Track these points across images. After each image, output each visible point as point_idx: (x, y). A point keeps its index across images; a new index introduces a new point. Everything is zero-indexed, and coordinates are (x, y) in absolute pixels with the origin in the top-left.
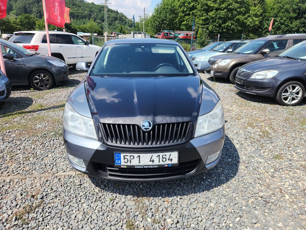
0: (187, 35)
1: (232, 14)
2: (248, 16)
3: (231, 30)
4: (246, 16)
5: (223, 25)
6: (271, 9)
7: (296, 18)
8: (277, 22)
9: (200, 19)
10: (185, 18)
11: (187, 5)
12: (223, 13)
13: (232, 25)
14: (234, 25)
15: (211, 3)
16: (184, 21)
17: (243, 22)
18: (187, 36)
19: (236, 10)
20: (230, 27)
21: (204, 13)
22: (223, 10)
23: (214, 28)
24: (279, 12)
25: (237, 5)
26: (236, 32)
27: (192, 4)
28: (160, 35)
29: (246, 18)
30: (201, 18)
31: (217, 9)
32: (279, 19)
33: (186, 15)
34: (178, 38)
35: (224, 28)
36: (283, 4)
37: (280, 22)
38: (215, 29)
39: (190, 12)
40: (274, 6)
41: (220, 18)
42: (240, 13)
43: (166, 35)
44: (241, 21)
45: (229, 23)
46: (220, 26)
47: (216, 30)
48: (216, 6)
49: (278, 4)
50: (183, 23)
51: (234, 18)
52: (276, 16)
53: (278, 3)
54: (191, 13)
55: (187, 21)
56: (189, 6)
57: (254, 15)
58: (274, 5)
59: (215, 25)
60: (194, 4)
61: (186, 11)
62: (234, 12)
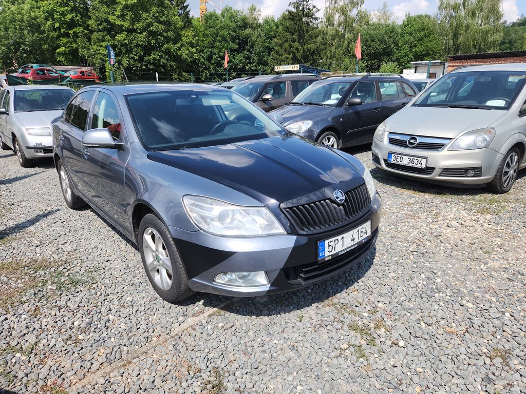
0: (82, 73)
1: (156, 40)
2: (182, 46)
3: (161, 66)
4: (179, 45)
5: (146, 58)
6: (204, 35)
7: (238, 51)
8: (215, 55)
9: (101, 46)
10: (61, 40)
11: (59, 17)
12: (142, 38)
13: (160, 58)
14: (163, 58)
15: (115, 20)
16: (59, 47)
17: (177, 54)
18: (84, 75)
19: (161, 35)
20: (159, 61)
21: (106, 35)
22: (141, 33)
23: (132, 62)
24: (215, 40)
25: (161, 27)
26: (169, 70)
27: (69, 16)
28: (27, 73)
29: (179, 49)
30: (103, 44)
31: (130, 31)
32: (217, 50)
33: (61, 35)
34: (68, 79)
35: (149, 62)
36: (218, 29)
37: (219, 55)
38: (134, 65)
39: (69, 31)
40: (206, 32)
41: (137, 46)
42: (168, 40)
43: (40, 73)
44: (172, 53)
45: (154, 55)
46: (141, 59)
47: (137, 67)
48: (126, 24)
49: (211, 29)
50: (58, 51)
51: (161, 47)
52: (213, 47)
53: (210, 27)
54: (71, 32)
55: (66, 48)
56: (63, 19)
57: (188, 43)
58: (206, 29)
59: (133, 58)
60: (73, 16)
61: (59, 28)
62: (159, 37)
